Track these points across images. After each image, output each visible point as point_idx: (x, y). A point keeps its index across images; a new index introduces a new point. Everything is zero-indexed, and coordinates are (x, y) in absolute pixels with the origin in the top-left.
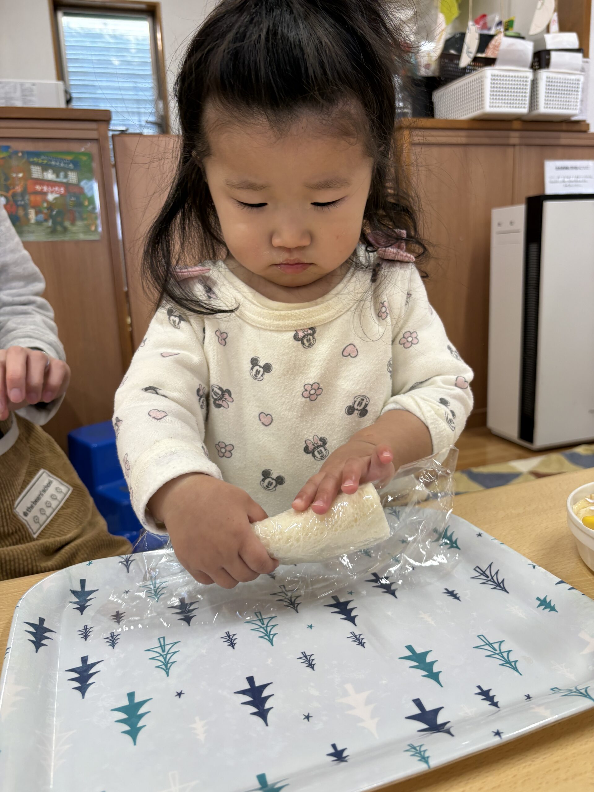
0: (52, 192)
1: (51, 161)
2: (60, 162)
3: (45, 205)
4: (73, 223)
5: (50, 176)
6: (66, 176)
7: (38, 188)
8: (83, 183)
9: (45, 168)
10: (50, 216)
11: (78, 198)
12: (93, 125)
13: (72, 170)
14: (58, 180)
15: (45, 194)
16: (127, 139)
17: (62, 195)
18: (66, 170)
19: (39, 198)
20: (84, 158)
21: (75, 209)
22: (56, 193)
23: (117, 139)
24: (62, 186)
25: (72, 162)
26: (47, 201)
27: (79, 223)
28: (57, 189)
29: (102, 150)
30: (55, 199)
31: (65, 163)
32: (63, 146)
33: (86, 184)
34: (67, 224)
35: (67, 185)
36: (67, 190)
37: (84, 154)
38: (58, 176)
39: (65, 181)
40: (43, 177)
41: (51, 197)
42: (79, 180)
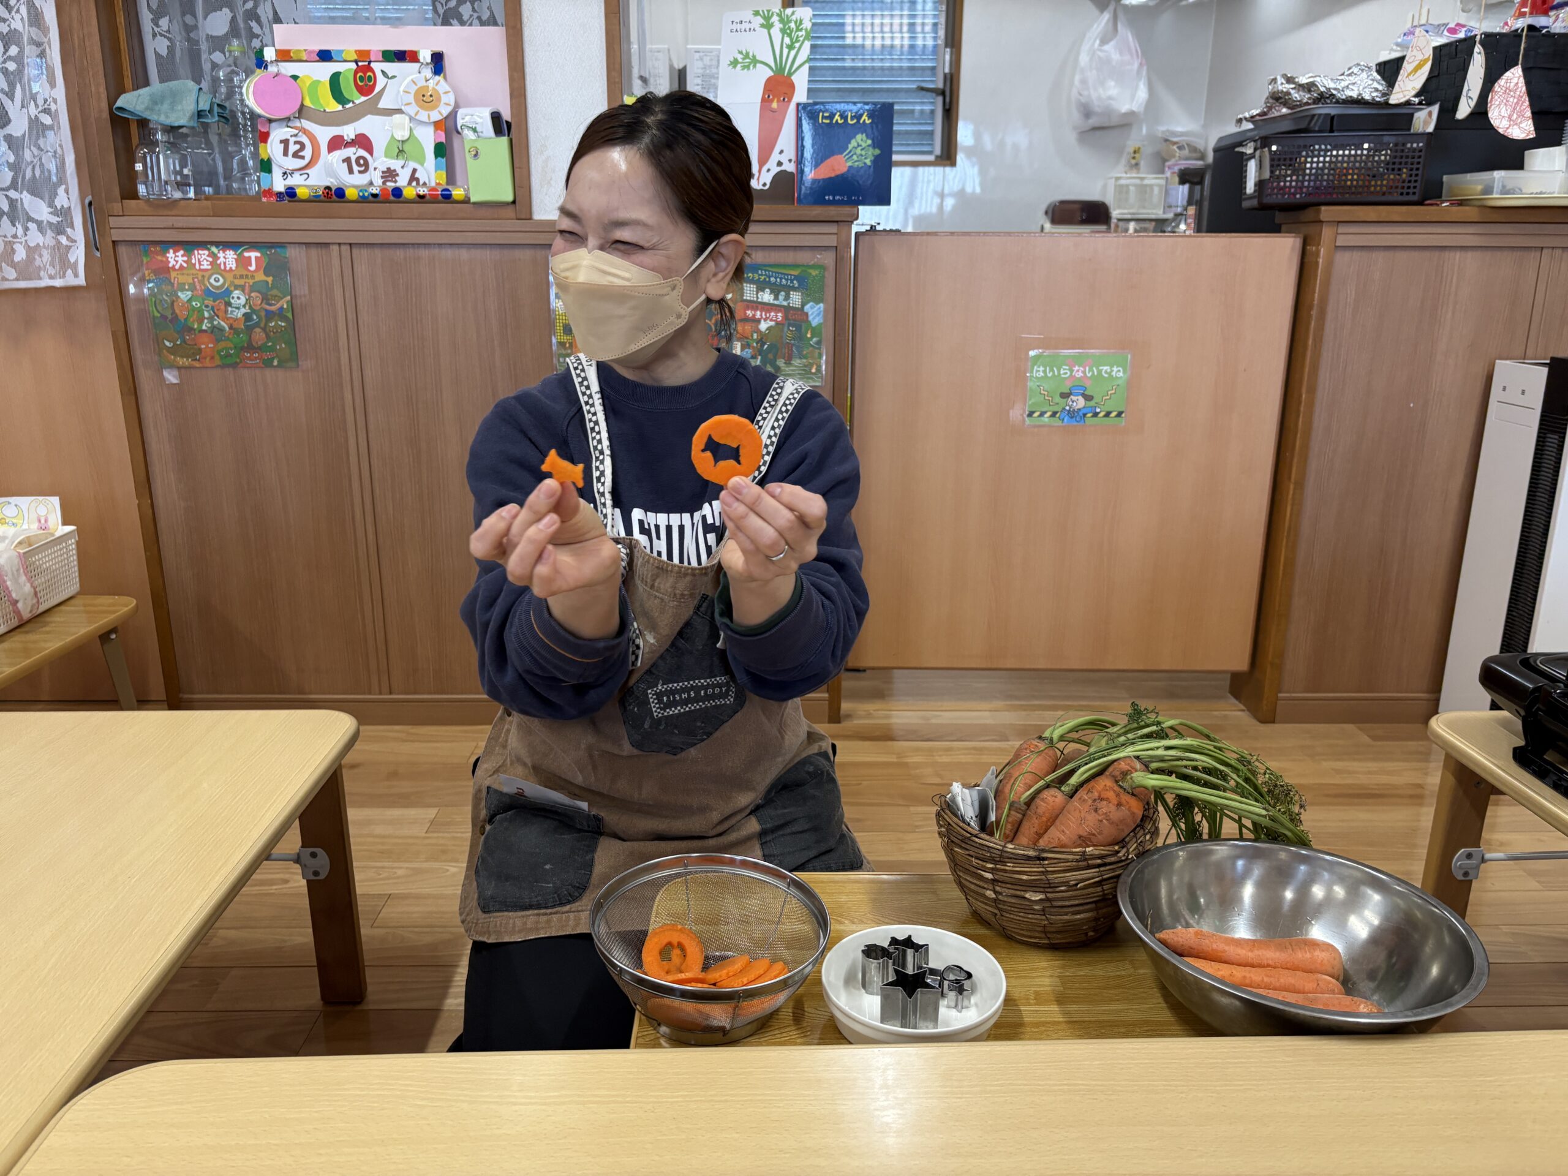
0: (765, 320)
1: (769, 277)
2: (781, 279)
3: (755, 336)
4: (788, 363)
5: (767, 297)
6: (787, 298)
7: (749, 313)
8: (807, 308)
9: (761, 289)
10: (760, 352)
11: (799, 328)
12: (833, 228)
13: (794, 289)
14: (776, 302)
15: (758, 321)
16: (876, 238)
17: (778, 323)
18: (788, 289)
19: (748, 327)
20: (814, 273)
21: (792, 342)
22: (771, 320)
23: (861, 238)
24: (780, 311)
25: (796, 278)
26: (758, 331)
27: (796, 362)
28: (772, 314)
29: (839, 261)
30: (768, 329)
31: (787, 280)
32: (789, 257)
33: (812, 308)
34: (781, 363)
35: (787, 310)
36: (785, 317)
37: (813, 267)
38: (776, 298)
39: (785, 303)
40: (757, 298)
41: (763, 326)
42: (803, 305)
